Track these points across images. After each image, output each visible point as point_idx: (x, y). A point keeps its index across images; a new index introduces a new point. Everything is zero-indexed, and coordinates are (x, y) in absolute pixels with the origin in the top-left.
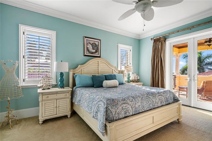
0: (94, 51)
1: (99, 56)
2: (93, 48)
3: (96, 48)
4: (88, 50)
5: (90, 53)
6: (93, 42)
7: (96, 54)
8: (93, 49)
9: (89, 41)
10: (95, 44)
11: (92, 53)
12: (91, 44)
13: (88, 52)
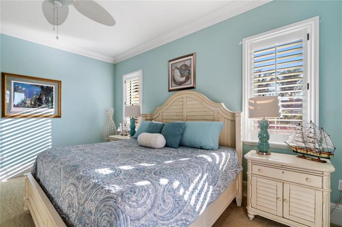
0: (183, 79)
1: (192, 85)
2: (181, 74)
3: (187, 71)
4: (174, 80)
5: (177, 84)
6: (182, 64)
7: (187, 83)
8: (182, 76)
9: (175, 65)
10: (186, 65)
11: (181, 83)
12: (178, 69)
13: (174, 84)
